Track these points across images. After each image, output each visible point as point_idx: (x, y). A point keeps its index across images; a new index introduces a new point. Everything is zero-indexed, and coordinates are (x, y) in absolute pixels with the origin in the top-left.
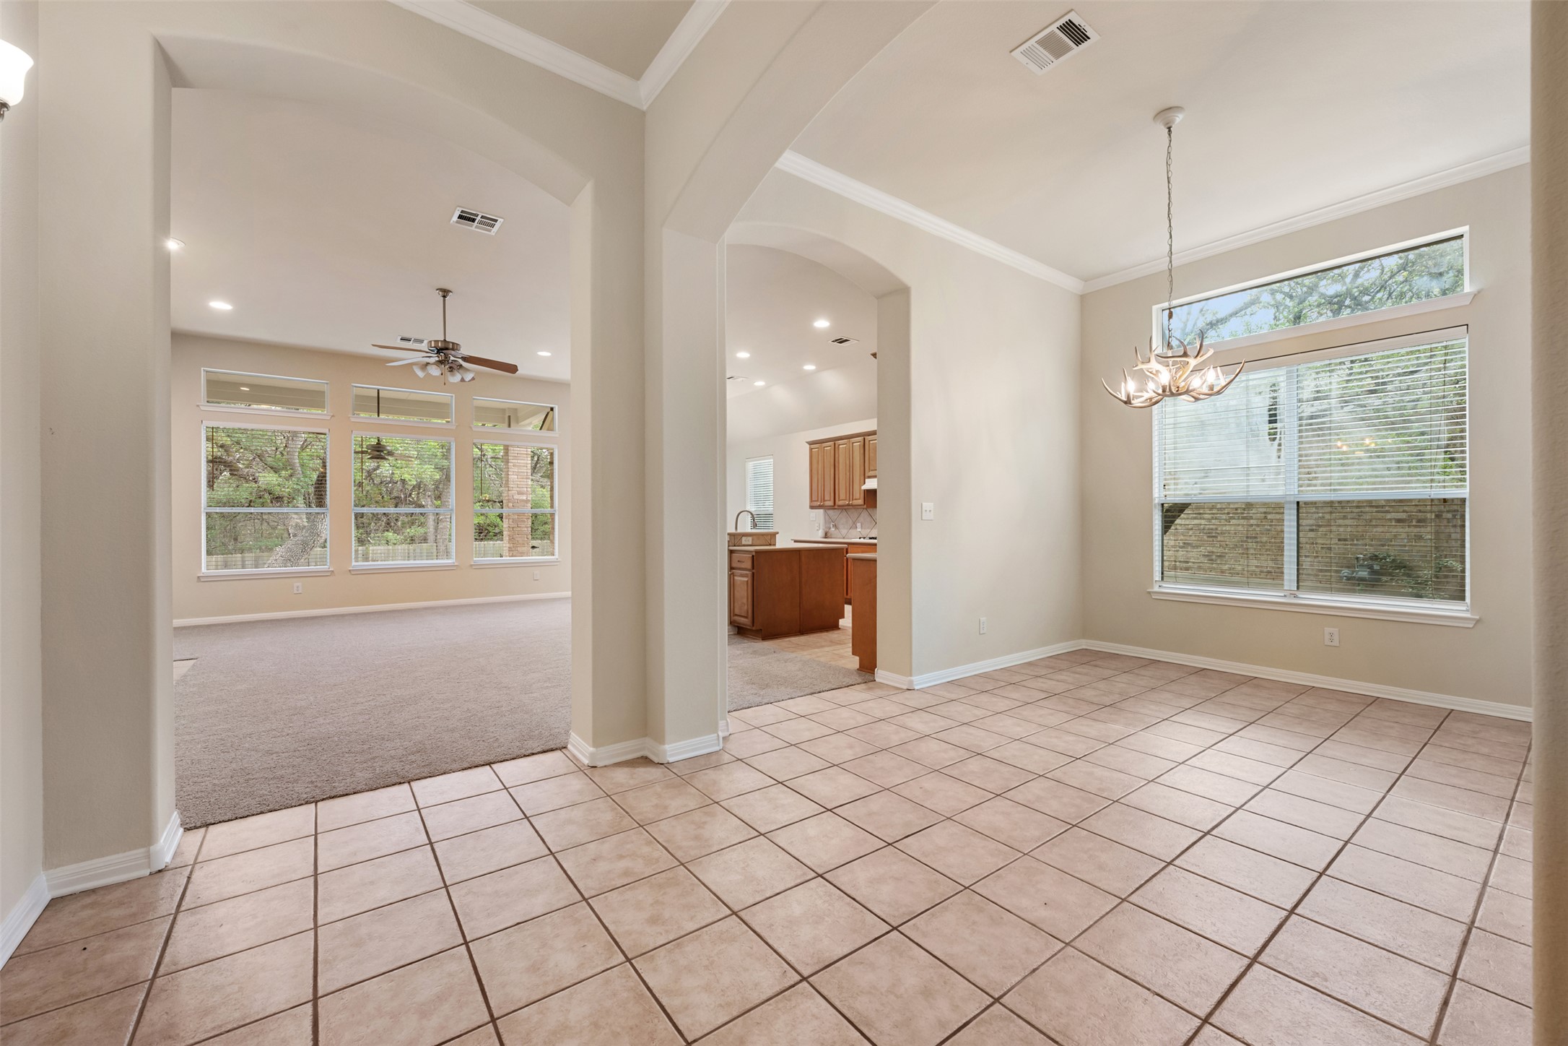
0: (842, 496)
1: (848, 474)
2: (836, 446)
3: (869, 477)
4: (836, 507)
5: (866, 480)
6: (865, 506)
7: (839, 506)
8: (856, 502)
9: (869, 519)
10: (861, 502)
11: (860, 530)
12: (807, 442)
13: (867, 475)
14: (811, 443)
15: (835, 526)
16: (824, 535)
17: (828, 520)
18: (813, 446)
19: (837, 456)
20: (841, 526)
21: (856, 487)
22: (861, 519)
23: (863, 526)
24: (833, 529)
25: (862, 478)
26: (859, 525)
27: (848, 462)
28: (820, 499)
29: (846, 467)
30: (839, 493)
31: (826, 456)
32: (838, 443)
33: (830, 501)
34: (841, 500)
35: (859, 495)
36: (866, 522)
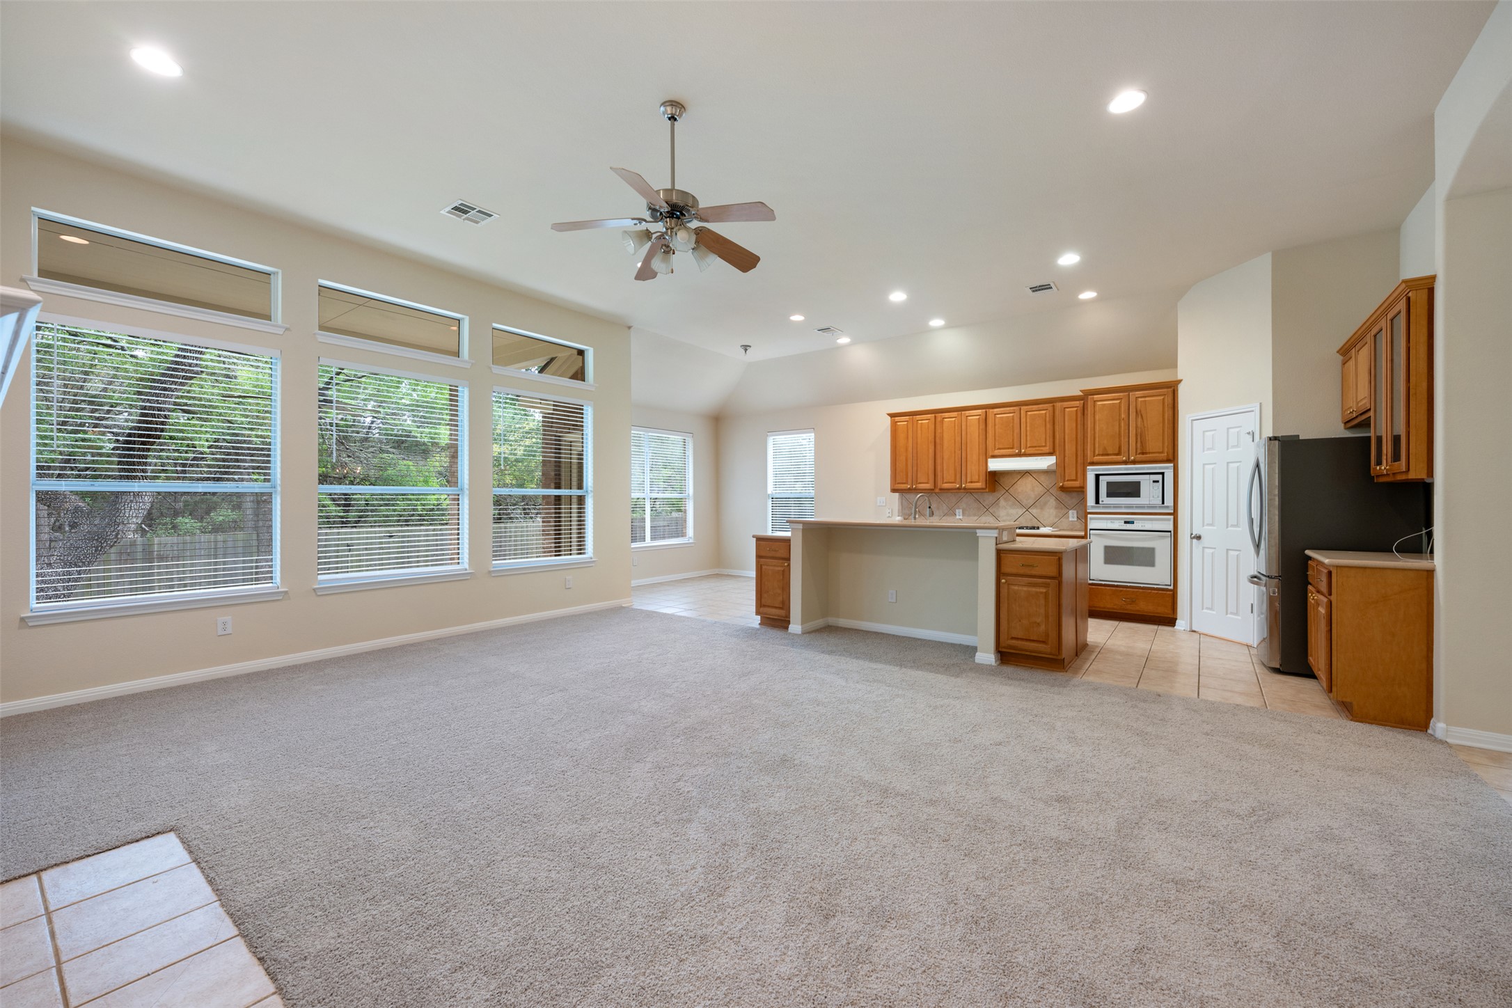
0: (948, 478)
1: (958, 451)
2: (939, 419)
3: (994, 457)
4: (937, 491)
5: (989, 460)
6: (986, 490)
7: (941, 489)
8: (971, 485)
11: (961, 517)
12: (889, 414)
13: (990, 454)
14: (892, 416)
18: (897, 419)
19: (938, 431)
21: (972, 469)
25: (982, 458)
26: (959, 512)
27: (958, 439)
28: (910, 481)
29: (955, 444)
30: (943, 474)
31: (921, 430)
32: (941, 416)
33: (927, 483)
34: (946, 483)
35: (977, 477)
36: (970, 508)
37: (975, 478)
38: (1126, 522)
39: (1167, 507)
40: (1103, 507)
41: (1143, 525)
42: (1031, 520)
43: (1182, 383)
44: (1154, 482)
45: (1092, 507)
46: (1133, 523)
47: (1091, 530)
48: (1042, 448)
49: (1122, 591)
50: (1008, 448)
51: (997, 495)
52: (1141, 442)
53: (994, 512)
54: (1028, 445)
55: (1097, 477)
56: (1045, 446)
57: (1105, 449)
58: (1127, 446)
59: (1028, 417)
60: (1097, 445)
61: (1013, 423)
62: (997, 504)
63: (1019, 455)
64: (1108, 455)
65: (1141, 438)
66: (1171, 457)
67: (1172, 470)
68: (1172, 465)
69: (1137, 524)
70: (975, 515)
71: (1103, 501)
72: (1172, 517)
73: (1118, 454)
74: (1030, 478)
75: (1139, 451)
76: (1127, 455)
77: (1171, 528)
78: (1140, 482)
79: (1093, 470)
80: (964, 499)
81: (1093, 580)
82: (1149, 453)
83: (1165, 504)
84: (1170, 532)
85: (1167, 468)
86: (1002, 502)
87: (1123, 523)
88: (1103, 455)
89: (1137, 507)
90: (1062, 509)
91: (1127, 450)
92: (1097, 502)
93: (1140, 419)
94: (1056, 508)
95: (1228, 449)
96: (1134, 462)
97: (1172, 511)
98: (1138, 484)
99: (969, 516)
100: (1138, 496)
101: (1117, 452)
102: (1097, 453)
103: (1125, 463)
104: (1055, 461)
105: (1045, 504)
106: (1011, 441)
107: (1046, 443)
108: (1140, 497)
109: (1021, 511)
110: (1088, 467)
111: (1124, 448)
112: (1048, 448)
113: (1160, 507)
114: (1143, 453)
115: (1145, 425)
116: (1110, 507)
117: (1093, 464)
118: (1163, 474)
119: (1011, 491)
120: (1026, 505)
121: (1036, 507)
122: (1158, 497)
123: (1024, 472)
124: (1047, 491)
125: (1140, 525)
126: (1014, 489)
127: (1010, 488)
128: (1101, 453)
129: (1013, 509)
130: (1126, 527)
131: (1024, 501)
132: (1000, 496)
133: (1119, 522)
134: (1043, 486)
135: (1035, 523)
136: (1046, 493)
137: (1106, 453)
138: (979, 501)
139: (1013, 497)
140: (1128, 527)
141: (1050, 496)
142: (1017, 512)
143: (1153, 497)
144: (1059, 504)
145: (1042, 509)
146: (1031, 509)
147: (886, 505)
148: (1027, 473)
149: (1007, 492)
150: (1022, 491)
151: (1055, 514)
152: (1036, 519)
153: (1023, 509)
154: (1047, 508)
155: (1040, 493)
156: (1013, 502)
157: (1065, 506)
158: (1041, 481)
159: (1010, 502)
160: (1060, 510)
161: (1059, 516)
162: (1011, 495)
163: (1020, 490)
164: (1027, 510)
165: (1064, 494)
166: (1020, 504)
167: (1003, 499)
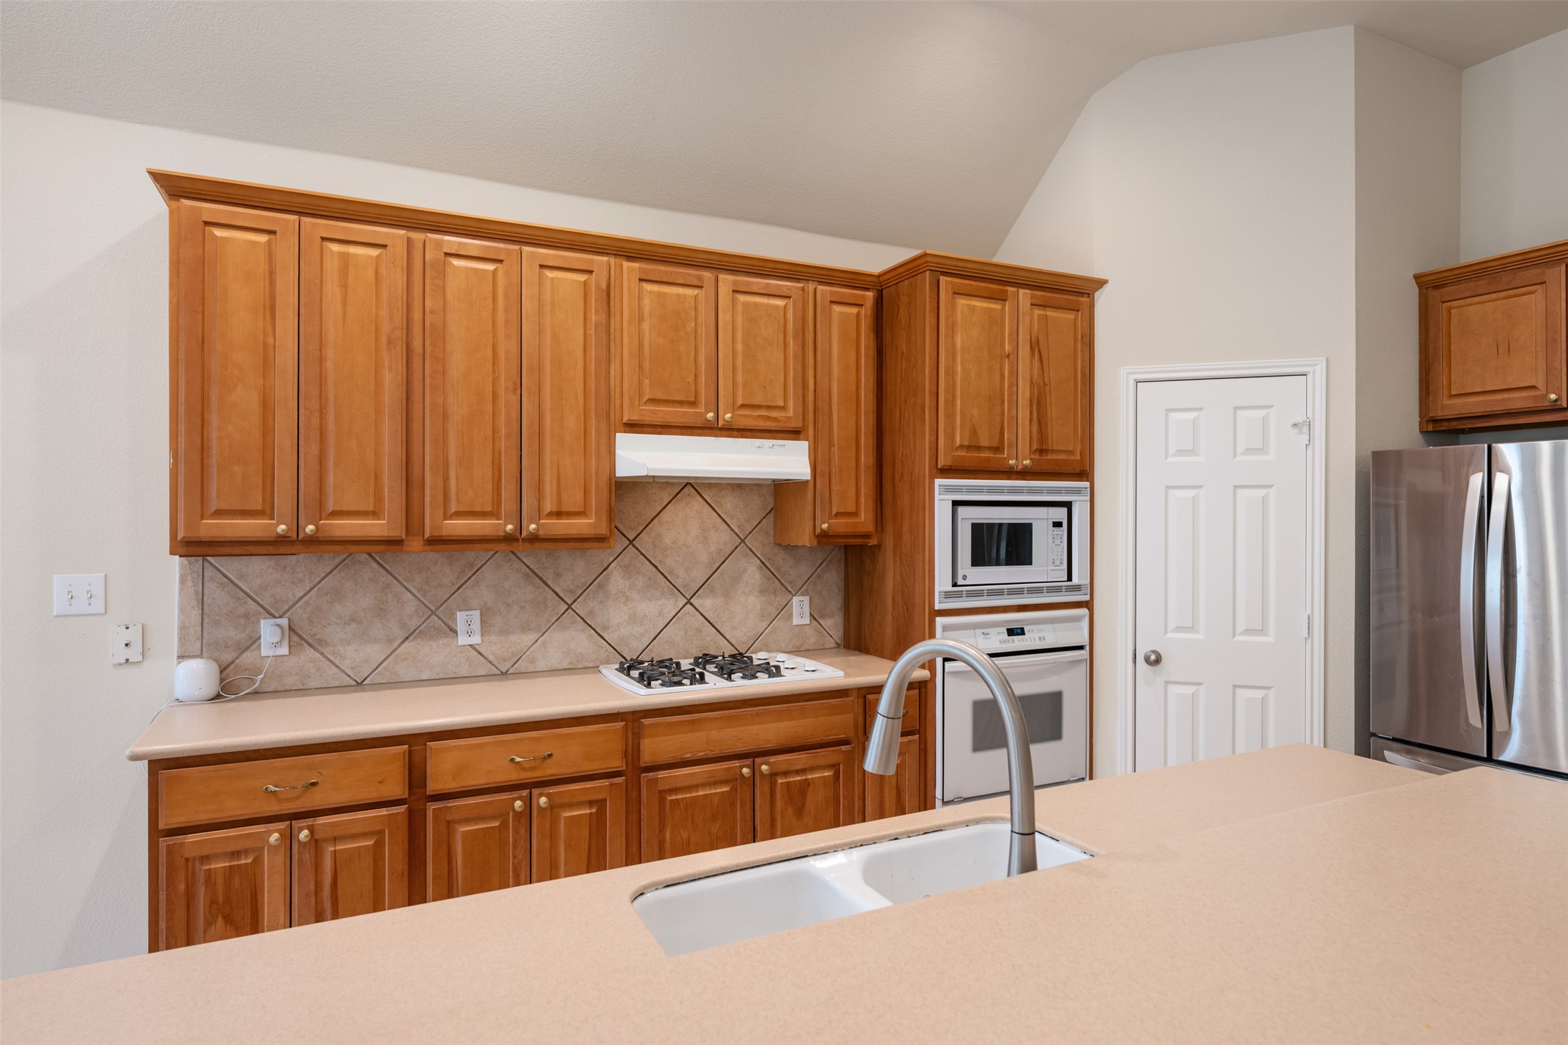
0: (473, 496)
3: (633, 426)
4: (407, 543)
5: (620, 437)
7: (423, 539)
8: (560, 526)
9: (528, 591)
10: (591, 525)
11: (476, 639)
12: (158, 179)
13: (620, 416)
14: (175, 186)
15: (287, 633)
17: (237, 603)
18: (190, 207)
19: (432, 302)
20: (333, 633)
21: (565, 464)
22: (483, 591)
23: (496, 621)
24: (275, 650)
26: (466, 618)
27: (509, 346)
28: (283, 501)
30: (446, 479)
32: (438, 245)
33: (374, 514)
34: (459, 514)
35: (579, 497)
36: (509, 605)
37: (573, 499)
38: (1011, 632)
39: (1078, 588)
41: (1041, 635)
42: (699, 630)
43: (1107, 288)
44: (1055, 525)
46: (1022, 632)
48: (774, 414)
50: (681, 403)
52: (1039, 421)
53: (591, 612)
55: (956, 507)
56: (783, 408)
58: (1013, 428)
59: (740, 308)
60: (959, 421)
61: (695, 318)
62: (601, 586)
64: (979, 448)
65: (1038, 412)
66: (1083, 465)
67: (1087, 499)
68: (1086, 484)
69: (1030, 635)
70: (525, 628)
71: (965, 577)
72: (1085, 611)
73: (999, 450)
74: (698, 503)
75: (1035, 446)
76: (1014, 452)
77: (1083, 639)
78: (1033, 525)
79: (948, 490)
80: (488, 573)
81: (950, 802)
82: (1053, 452)
83: (1074, 580)
84: (1082, 648)
85: (1077, 491)
86: (617, 580)
87: (1005, 636)
88: (969, 448)
89: (1031, 591)
91: (1013, 440)
92: (954, 578)
94: (762, 592)
95: (1234, 457)
96: (1026, 473)
97: (1087, 597)
98: (1031, 529)
99: (505, 632)
100: (1028, 561)
101: (995, 443)
102: (957, 441)
103: (1012, 473)
104: (809, 459)
105: (735, 580)
107: (782, 400)
108: (1030, 563)
109: (671, 605)
110: (939, 482)
111: (1009, 435)
112: (790, 415)
113: (1061, 589)
114: (1042, 451)
115: (1046, 380)
116: (979, 594)
117: (947, 471)
118: (1068, 505)
119: (645, 542)
120: (684, 586)
121: (712, 591)
122: (1061, 563)
123: (687, 484)
124: (739, 541)
125: (1037, 635)
126: (653, 535)
127: (641, 533)
128: (966, 443)
129: (650, 600)
130: (1013, 645)
131: (682, 573)
132: (611, 559)
133: (998, 633)
134: (729, 526)
135: (709, 638)
136: (736, 547)
137: (977, 445)
138: (541, 579)
139: (647, 562)
140: (1017, 643)
141: (747, 556)
142: (661, 610)
143: (1054, 563)
144: (769, 579)
145: (727, 595)
146: (699, 597)
147: (103, 611)
148: (689, 485)
149: (631, 546)
150: (674, 542)
151: (759, 608)
152: (713, 626)
153: (679, 600)
154: (740, 593)
155: (721, 550)
156: (650, 579)
157: (782, 584)
158: (726, 513)
159: (641, 579)
160: (773, 596)
161: (770, 614)
162: (642, 556)
163: (667, 540)
164: (689, 602)
165: (781, 551)
166: (668, 583)
167: (621, 570)
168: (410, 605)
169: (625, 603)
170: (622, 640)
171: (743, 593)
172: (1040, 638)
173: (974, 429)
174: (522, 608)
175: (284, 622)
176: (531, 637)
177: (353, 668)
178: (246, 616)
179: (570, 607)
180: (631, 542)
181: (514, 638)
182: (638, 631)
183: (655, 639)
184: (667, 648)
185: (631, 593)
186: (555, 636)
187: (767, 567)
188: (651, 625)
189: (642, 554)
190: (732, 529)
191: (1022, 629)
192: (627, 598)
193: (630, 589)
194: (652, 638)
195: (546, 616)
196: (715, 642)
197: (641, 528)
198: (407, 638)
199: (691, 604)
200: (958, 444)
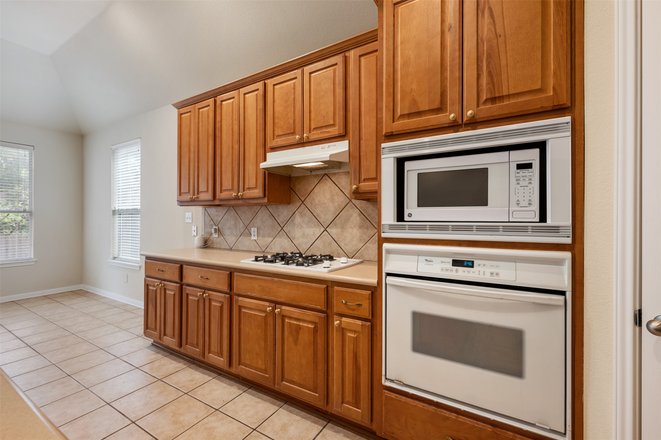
0: (227, 184)
1: (236, 147)
2: (218, 103)
3: (273, 148)
4: (218, 202)
5: (268, 155)
6: (266, 200)
7: (223, 200)
8: (249, 194)
9: (270, 222)
10: (257, 192)
11: (256, 238)
12: (174, 105)
13: (269, 145)
15: (218, 231)
16: (201, 244)
17: (210, 221)
18: (183, 110)
19: (218, 119)
20: (227, 232)
21: (250, 169)
22: (258, 221)
23: (261, 232)
24: (215, 236)
25: (261, 151)
26: (254, 230)
27: (236, 128)
29: (233, 135)
30: (222, 178)
31: (202, 122)
32: (219, 98)
34: (224, 190)
35: (254, 179)
36: (265, 226)
37: (253, 182)
38: (457, 263)
39: (555, 229)
40: (412, 228)
41: (495, 270)
42: (330, 244)
44: (520, 167)
45: (392, 227)
46: (471, 264)
47: (388, 274)
48: (329, 129)
49: (448, 418)
50: (289, 134)
51: (292, 208)
52: (490, 73)
53: (289, 231)
54: (313, 127)
55: (401, 163)
56: (333, 125)
57: (414, 102)
58: (457, 89)
59: (312, 80)
60: (399, 96)
61: (294, 93)
62: (293, 221)
63: (302, 144)
64: (419, 113)
65: (488, 65)
66: (565, 99)
67: (569, 134)
68: (568, 119)
69: (482, 269)
70: (269, 236)
71: (410, 215)
72: (567, 255)
73: (440, 109)
74: (329, 183)
75: (484, 97)
76: (457, 107)
77: (565, 283)
78: (487, 169)
79: (392, 150)
80: (259, 214)
81: (392, 381)
82: (509, 96)
83: (549, 222)
84: (563, 293)
85: (554, 128)
86: (298, 219)
87: (450, 266)
88: (410, 115)
89: (482, 229)
90: (367, 228)
91: (457, 96)
92: (400, 216)
93: (486, 20)
94: (361, 227)
96: (473, 124)
97: (569, 241)
98: (483, 173)
99: (264, 236)
100: (484, 203)
101: (436, 105)
102: (399, 112)
103: (454, 126)
104: (347, 149)
105: (347, 220)
106: (292, 122)
107: (334, 120)
108: (486, 204)
109: (318, 231)
110: (383, 145)
111: (452, 94)
112: (337, 128)
113: (535, 230)
114: (493, 100)
115: (499, 31)
116: (423, 228)
117: (391, 136)
118: (542, 146)
119: (308, 202)
120: (323, 223)
121: (336, 225)
122: (530, 204)
123: (325, 174)
124: (349, 200)
125: (488, 271)
126: (311, 198)
127: (306, 198)
128: (406, 112)
129: (310, 228)
130: (456, 274)
131: (323, 216)
132: (296, 209)
133: (442, 262)
134: (344, 193)
135: (334, 248)
136: (347, 204)
137: (417, 111)
138: (274, 217)
139: (309, 211)
140: (462, 273)
141: (353, 208)
142: (314, 233)
143: (518, 204)
144: (364, 220)
145: (343, 228)
146: (330, 228)
147: (191, 222)
148: (326, 176)
149: (303, 204)
150: (319, 202)
151: (359, 235)
152: (336, 242)
153: (321, 229)
154: (349, 227)
155: (340, 205)
156: (310, 218)
157: (372, 224)
158: (342, 187)
159: (306, 218)
160: (366, 230)
161: (365, 239)
162: (307, 208)
163: (317, 201)
164: (325, 230)
165: (371, 206)
166: (317, 221)
167: (299, 214)
168: (241, 225)
169: (300, 228)
170: (299, 244)
171: (351, 227)
172: (492, 274)
173: (414, 99)
174: (268, 228)
175: (217, 227)
176: (271, 239)
177: (230, 244)
178: (211, 225)
179: (282, 229)
180: (303, 202)
181: (266, 239)
182: (305, 241)
183: (312, 245)
184: (316, 250)
185: (303, 224)
186: (278, 240)
187: (363, 214)
188: (310, 239)
189: (307, 207)
190: (345, 195)
191: (473, 262)
192: (301, 226)
193: (302, 222)
194: (311, 245)
195: (275, 231)
196: (337, 251)
197: (306, 196)
198: (241, 236)
199: (327, 231)
200: (399, 115)
